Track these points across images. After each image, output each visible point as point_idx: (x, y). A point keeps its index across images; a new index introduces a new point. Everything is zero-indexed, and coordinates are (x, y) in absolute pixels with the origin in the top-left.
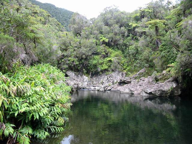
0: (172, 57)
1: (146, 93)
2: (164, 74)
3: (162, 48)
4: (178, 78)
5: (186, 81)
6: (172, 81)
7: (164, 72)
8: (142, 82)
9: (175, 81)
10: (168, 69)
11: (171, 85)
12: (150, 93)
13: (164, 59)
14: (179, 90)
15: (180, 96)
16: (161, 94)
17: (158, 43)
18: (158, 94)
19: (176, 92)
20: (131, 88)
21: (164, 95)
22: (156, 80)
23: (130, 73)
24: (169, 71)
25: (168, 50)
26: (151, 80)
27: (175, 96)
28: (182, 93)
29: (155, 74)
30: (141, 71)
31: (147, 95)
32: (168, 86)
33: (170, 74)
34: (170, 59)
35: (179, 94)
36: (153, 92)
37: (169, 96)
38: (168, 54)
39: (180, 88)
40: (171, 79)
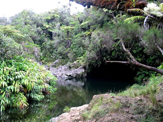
0: (80, 53)
1: (67, 75)
2: (75, 64)
3: (73, 46)
4: (86, 66)
5: (90, 68)
6: (82, 68)
7: (75, 62)
8: (61, 69)
9: (83, 68)
10: (77, 61)
11: (82, 70)
12: (70, 76)
13: (75, 54)
14: (86, 73)
15: (86, 77)
16: (76, 76)
18: (74, 76)
19: (84, 74)
20: (54, 73)
21: (78, 77)
23: (47, 63)
24: (78, 62)
25: (77, 48)
26: (66, 68)
27: (83, 77)
28: (87, 75)
29: (69, 63)
30: (56, 61)
31: (67, 77)
32: (80, 71)
33: (79, 64)
34: (79, 54)
35: (86, 76)
36: (71, 75)
37: (81, 77)
38: (77, 51)
39: (87, 72)
40: (81, 67)
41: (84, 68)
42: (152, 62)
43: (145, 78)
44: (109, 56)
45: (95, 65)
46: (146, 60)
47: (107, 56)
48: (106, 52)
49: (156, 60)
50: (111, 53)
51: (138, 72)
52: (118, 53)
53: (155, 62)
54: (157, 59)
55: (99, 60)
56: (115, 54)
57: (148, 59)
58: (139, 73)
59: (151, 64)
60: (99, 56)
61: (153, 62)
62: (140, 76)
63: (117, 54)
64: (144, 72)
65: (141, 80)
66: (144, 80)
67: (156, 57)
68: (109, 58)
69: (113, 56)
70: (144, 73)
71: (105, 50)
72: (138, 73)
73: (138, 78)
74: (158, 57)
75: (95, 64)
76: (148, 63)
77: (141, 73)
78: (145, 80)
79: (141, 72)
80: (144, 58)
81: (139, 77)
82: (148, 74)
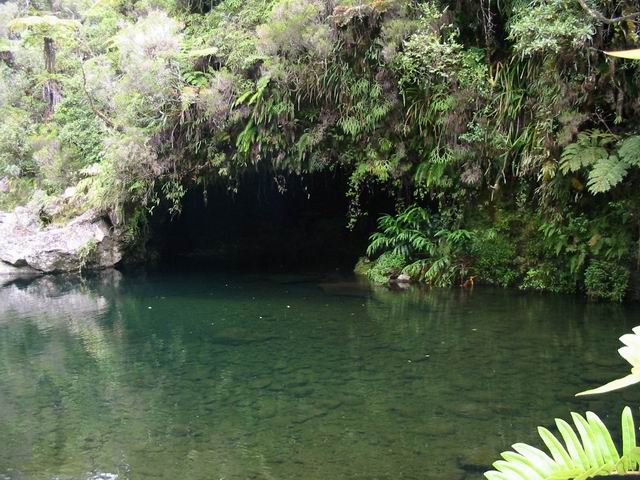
0: (95, 144)
1: (8, 263)
2: (70, 201)
3: (65, 112)
4: (109, 210)
5: (133, 220)
6: (94, 221)
7: (70, 192)
9: (101, 222)
10: (82, 184)
11: (90, 234)
12: (21, 264)
13: (69, 151)
14: (115, 249)
15: (118, 266)
16: (56, 264)
17: (51, 95)
18: (46, 264)
19: (104, 254)
21: (67, 267)
22: (45, 220)
24: (86, 191)
25: (82, 121)
26: (25, 221)
27: (104, 268)
28: (124, 256)
29: (39, 198)
31: (9, 270)
32: (79, 238)
33: (87, 199)
34: (90, 150)
35: (117, 260)
36: (28, 261)
37: (83, 269)
38: (83, 134)
39: (121, 242)
40: (89, 215)
41: (105, 218)
42: (444, 181)
43: (408, 267)
44: (223, 157)
45: (150, 204)
46: (413, 172)
47: (213, 157)
48: (207, 132)
49: (463, 170)
50: (234, 140)
51: (375, 235)
52: (265, 136)
53: (456, 181)
54: (471, 167)
55: (175, 175)
56: (253, 145)
57: (425, 165)
58: (377, 241)
59: (440, 196)
60: (172, 157)
61: (450, 184)
62: (383, 257)
63: (264, 144)
64: (402, 236)
65: (386, 280)
66: (404, 281)
67: (462, 152)
68: (221, 166)
69: (242, 154)
70: (407, 242)
71: (198, 122)
72: (371, 241)
73: (375, 270)
74: (473, 154)
75: (149, 200)
76: (424, 190)
77: (390, 244)
78: (408, 278)
79: (389, 235)
80: (403, 161)
81: (379, 265)
82: (424, 247)
